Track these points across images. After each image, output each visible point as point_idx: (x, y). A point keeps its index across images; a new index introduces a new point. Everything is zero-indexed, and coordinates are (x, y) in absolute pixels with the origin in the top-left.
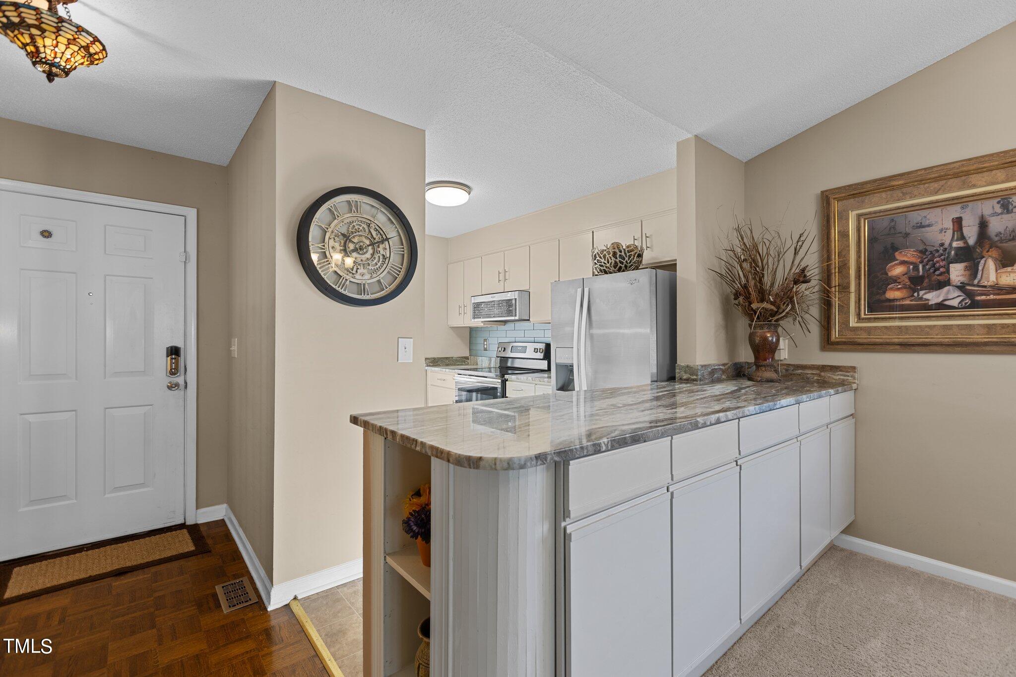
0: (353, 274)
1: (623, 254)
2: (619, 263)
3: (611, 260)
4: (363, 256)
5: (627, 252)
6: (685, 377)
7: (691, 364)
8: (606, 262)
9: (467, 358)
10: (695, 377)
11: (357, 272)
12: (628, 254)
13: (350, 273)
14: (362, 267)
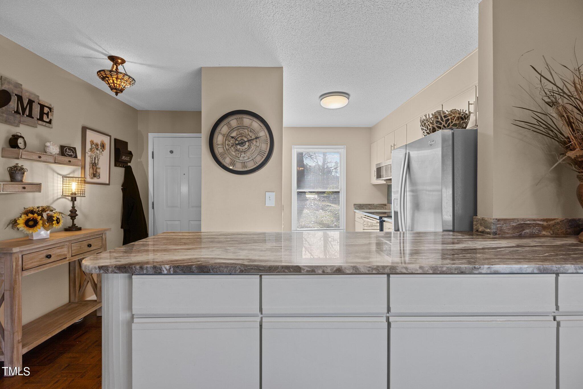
0: (239, 157)
1: (439, 120)
2: (436, 128)
3: (430, 126)
4: (243, 147)
5: (443, 118)
6: (480, 230)
7: (486, 217)
8: (426, 129)
9: (385, 205)
10: (488, 230)
11: (240, 156)
12: (444, 119)
13: (237, 157)
14: (243, 154)
